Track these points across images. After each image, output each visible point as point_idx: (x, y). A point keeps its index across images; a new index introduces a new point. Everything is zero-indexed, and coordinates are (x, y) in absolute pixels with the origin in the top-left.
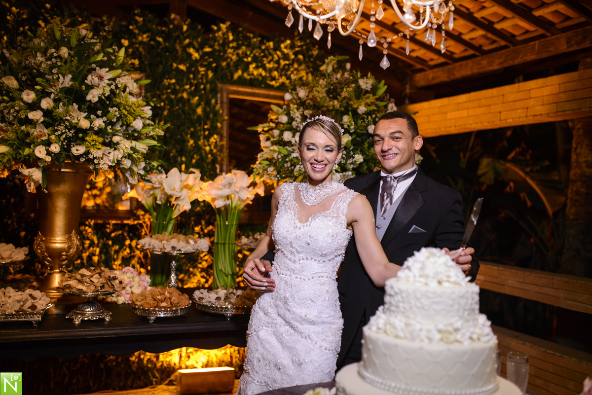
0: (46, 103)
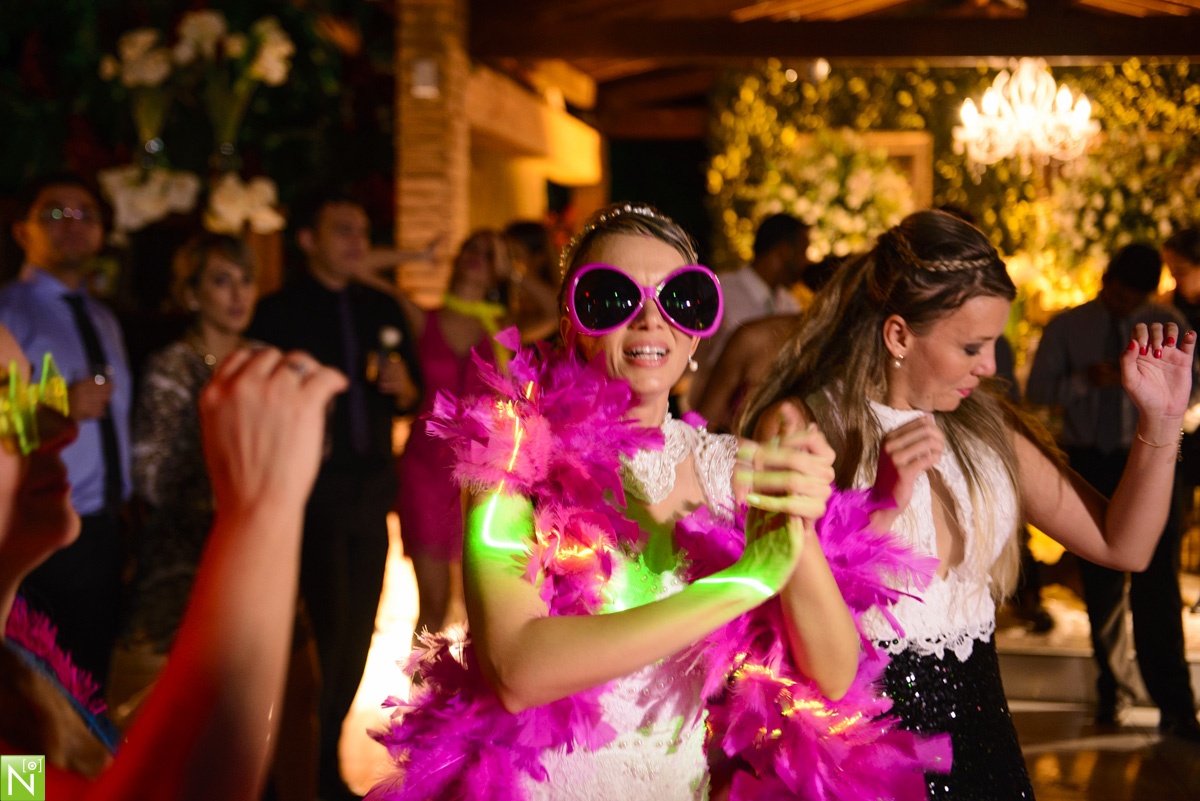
0: (818, 209)
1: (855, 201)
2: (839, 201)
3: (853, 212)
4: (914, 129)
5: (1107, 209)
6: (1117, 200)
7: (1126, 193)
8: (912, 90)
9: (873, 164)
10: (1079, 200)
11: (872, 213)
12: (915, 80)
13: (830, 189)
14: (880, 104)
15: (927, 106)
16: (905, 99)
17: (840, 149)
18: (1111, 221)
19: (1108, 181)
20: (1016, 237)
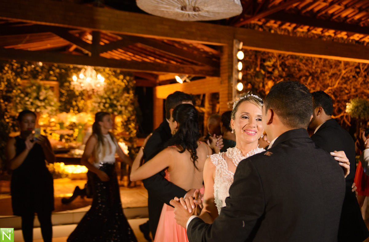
0: (31, 100)
1: (41, 98)
2: (37, 98)
3: (41, 101)
4: (54, 80)
5: (106, 103)
6: (108, 101)
7: (110, 99)
8: (53, 70)
9: (46, 89)
10: (99, 100)
11: (46, 101)
12: (54, 68)
13: (35, 95)
14: (45, 73)
15: (57, 75)
16: (51, 72)
17: (37, 85)
18: (107, 105)
19: (106, 96)
20: (81, 108)
